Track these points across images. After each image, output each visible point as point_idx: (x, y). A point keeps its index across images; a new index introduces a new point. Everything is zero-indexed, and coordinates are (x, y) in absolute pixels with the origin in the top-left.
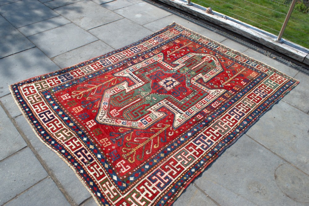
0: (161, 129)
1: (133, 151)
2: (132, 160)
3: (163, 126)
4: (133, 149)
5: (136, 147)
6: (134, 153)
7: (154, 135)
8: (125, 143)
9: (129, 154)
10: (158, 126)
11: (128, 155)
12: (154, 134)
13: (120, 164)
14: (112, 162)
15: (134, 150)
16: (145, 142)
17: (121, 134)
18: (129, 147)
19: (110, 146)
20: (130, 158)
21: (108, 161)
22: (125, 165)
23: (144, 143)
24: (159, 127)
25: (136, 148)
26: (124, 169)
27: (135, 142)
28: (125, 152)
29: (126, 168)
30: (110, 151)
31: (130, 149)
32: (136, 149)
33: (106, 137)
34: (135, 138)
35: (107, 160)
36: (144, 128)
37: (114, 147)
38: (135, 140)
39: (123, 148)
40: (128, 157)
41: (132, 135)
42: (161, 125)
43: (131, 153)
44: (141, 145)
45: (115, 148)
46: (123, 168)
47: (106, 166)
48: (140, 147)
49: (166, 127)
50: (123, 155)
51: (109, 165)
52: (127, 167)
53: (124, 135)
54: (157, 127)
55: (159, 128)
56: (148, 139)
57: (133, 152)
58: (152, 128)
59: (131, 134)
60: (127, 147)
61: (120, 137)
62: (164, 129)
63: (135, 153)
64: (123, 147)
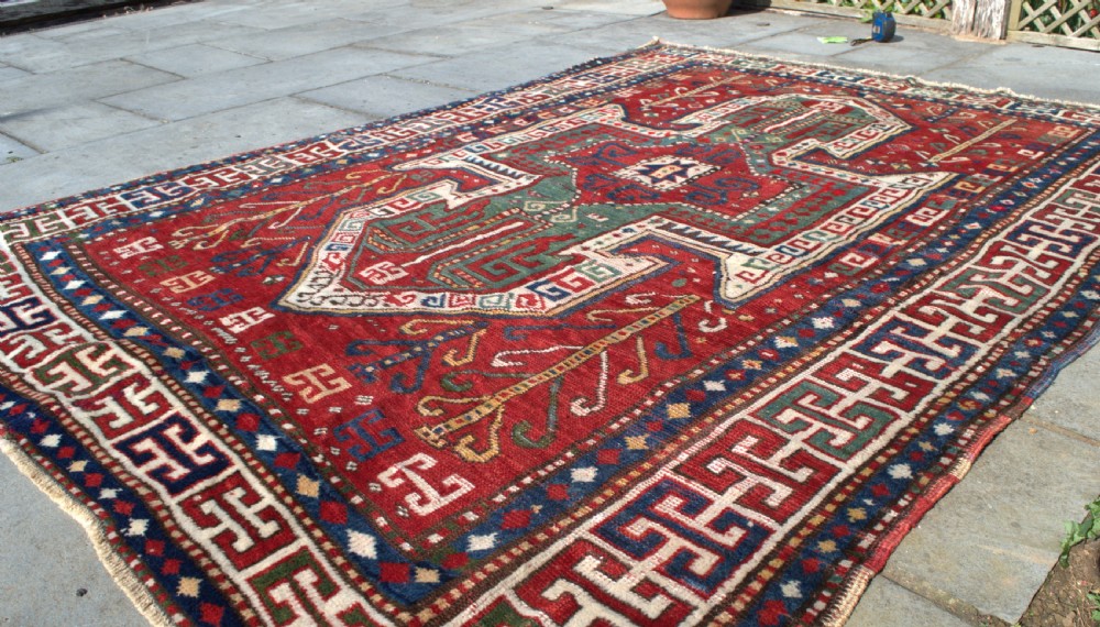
0: (651, 312)
1: (489, 406)
2: (478, 447)
3: (660, 302)
4: (484, 398)
5: (507, 391)
6: (492, 416)
7: (615, 334)
8: (439, 378)
9: (461, 421)
10: (630, 300)
11: (454, 424)
12: (613, 329)
13: (400, 474)
14: (351, 466)
15: (495, 404)
16: (562, 364)
17: (413, 345)
18: (459, 389)
19: (344, 398)
20: (470, 438)
21: (323, 465)
22: (433, 477)
23: (554, 368)
24: (640, 306)
25: (504, 395)
26: (431, 493)
27: (501, 369)
28: (437, 413)
29: (443, 491)
30: (338, 418)
31: (466, 400)
32: (504, 400)
33: (321, 363)
34: (500, 354)
35: (318, 459)
36: (550, 314)
37: (364, 400)
38: (497, 363)
39: (421, 398)
40: (453, 438)
41: (479, 343)
42: (649, 298)
43: (475, 417)
44: (535, 378)
45: (374, 402)
46: (420, 492)
47: (308, 487)
48: (532, 385)
49: (677, 303)
50: (425, 429)
51: (328, 481)
52: (449, 481)
53: (431, 345)
54: (629, 306)
55: (637, 310)
56: (577, 350)
57: (486, 411)
58: (595, 312)
59: (475, 338)
60: (448, 392)
61: (407, 355)
62: (667, 312)
63: (499, 417)
64: (424, 393)
